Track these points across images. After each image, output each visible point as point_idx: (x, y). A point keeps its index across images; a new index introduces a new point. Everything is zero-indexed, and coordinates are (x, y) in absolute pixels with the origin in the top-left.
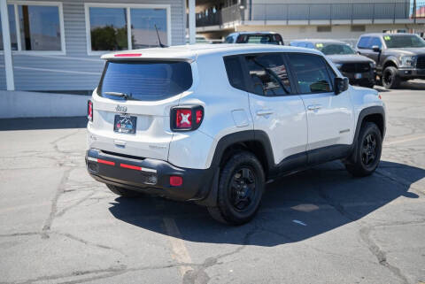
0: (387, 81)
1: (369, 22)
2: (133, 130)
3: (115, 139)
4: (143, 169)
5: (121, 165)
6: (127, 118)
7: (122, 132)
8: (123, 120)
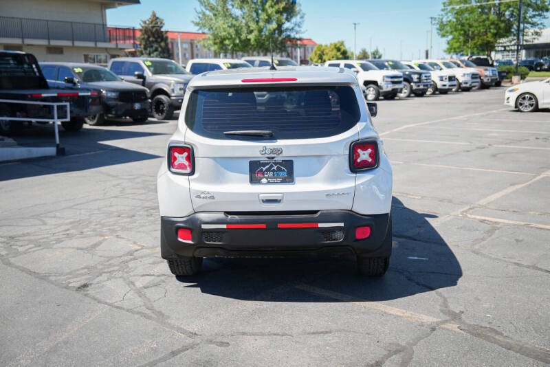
0: (159, 111)
1: (69, 43)
2: (289, 178)
3: (261, 193)
4: (320, 225)
5: (280, 226)
6: (276, 164)
7: (269, 182)
8: (268, 166)
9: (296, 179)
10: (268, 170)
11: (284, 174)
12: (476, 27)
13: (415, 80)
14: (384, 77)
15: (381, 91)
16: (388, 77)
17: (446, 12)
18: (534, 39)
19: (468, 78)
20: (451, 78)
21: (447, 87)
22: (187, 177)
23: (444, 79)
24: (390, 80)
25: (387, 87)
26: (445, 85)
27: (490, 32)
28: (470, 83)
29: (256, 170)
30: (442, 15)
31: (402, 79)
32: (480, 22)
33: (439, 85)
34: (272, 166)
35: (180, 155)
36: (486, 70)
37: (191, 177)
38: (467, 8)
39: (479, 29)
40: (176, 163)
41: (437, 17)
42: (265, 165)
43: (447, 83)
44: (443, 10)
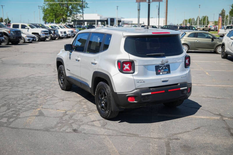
2: (169, 72)
3: (162, 78)
4: (181, 89)
5: (169, 90)
6: (164, 66)
7: (163, 74)
8: (162, 67)
9: (171, 72)
10: (162, 69)
11: (167, 70)
12: (59, 12)
13: (53, 33)
14: (41, 31)
15: (40, 37)
16: (43, 31)
17: (46, 4)
18: (80, 18)
19: (70, 33)
20: (65, 33)
21: (64, 36)
22: (131, 74)
23: (62, 32)
24: (43, 32)
25: (43, 36)
26: (63, 35)
27: (65, 14)
28: (71, 35)
29: (158, 69)
30: (44, 5)
31: (48, 32)
32: (61, 10)
33: (61, 35)
34: (163, 67)
35: (126, 65)
36: (75, 29)
37: (133, 74)
38: (55, 4)
39: (60, 12)
40: (125, 69)
41: (42, 6)
42: (161, 67)
43: (63, 34)
44: (44, 3)
